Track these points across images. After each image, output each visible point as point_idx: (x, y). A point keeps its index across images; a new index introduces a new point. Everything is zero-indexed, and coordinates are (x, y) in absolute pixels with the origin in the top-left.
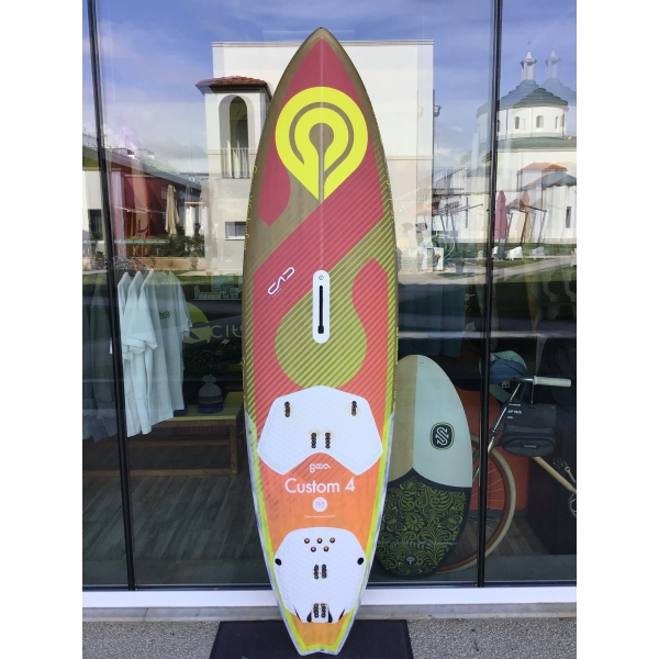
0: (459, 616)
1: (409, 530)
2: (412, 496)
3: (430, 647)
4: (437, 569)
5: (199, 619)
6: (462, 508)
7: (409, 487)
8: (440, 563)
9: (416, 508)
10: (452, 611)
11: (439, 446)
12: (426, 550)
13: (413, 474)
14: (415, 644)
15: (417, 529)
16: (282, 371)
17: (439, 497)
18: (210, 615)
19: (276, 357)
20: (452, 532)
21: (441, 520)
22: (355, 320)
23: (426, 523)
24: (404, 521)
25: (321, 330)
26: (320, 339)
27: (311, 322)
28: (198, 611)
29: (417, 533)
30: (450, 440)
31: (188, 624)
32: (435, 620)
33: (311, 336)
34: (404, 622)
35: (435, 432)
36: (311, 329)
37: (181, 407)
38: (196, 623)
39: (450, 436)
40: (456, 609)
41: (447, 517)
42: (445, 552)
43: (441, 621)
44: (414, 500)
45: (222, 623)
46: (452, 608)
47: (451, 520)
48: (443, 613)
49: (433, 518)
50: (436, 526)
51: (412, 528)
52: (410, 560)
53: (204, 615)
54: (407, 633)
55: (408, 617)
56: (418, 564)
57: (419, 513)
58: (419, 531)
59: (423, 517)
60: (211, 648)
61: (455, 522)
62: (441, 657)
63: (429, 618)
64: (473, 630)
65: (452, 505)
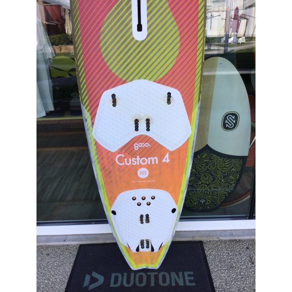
0: (237, 238)
1: (202, 183)
2: (205, 162)
3: (220, 261)
4: (220, 206)
5: (66, 243)
6: (239, 170)
7: (204, 157)
8: (222, 203)
9: (208, 170)
10: (232, 235)
11: (227, 129)
12: (213, 195)
13: (207, 148)
14: (210, 259)
15: (208, 183)
16: (108, 68)
17: (224, 162)
18: (73, 241)
19: (101, 55)
20: (231, 184)
21: (224, 177)
22: (170, 18)
23: (214, 179)
24: (199, 178)
25: (140, 28)
26: (140, 36)
27: (131, 20)
28: (65, 238)
29: (208, 185)
30: (235, 124)
31: (59, 247)
32: (222, 241)
33: (131, 34)
34: (201, 243)
35: (225, 119)
36: (131, 27)
37: (52, 109)
38: (64, 246)
39: (236, 121)
40: (234, 233)
41: (229, 175)
42: (225, 196)
43: (225, 242)
44: (207, 165)
45: (81, 246)
46: (231, 232)
47: (231, 177)
48: (226, 236)
49: (218, 176)
50: (221, 180)
51: (205, 182)
52: (202, 201)
53: (69, 241)
54: (203, 251)
55: (203, 239)
56: (207, 203)
57: (210, 173)
59: (212, 175)
60: (72, 264)
61: (233, 178)
62: (228, 269)
63: (217, 240)
64: (247, 248)
65: (233, 168)
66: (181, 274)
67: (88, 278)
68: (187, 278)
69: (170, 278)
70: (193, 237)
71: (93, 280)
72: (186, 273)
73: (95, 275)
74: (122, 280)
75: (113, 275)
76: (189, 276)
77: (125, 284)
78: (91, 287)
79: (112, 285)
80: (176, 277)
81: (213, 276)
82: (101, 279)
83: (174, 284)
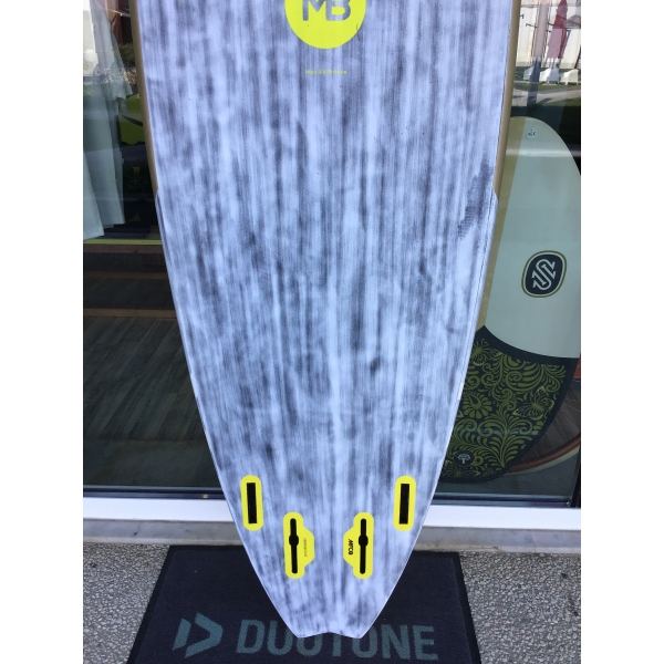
0: (541, 550)
1: (466, 417)
3: (499, 605)
5: (138, 540)
6: (555, 389)
8: (510, 465)
9: (482, 386)
10: (529, 542)
11: (536, 291)
12: (490, 446)
14: (474, 596)
15: (479, 416)
17: (522, 371)
18: (156, 535)
20: (534, 423)
21: (520, 405)
23: (495, 408)
28: (136, 527)
29: (479, 421)
30: (555, 282)
31: (120, 549)
32: (504, 555)
34: (455, 556)
35: (532, 267)
37: (119, 219)
38: (132, 546)
40: (535, 539)
41: (529, 401)
42: (519, 449)
43: (513, 557)
44: (479, 375)
45: (173, 548)
46: (529, 535)
47: (535, 405)
48: (515, 544)
49: (506, 403)
50: (510, 413)
51: (472, 415)
52: (464, 458)
53: (147, 535)
54: (460, 576)
55: (462, 548)
56: (474, 463)
57: (486, 394)
58: (483, 419)
59: (491, 399)
60: (149, 593)
61: (541, 409)
62: (517, 625)
63: (494, 551)
64: (564, 576)
65: (541, 384)
66: (404, 630)
67: (184, 628)
68: (419, 642)
69: (380, 639)
70: (437, 543)
71: (198, 634)
72: (417, 630)
73: (202, 621)
74: (265, 639)
75: (245, 624)
76: (425, 635)
77: (272, 649)
78: (192, 651)
79: (241, 649)
80: (394, 637)
81: (481, 638)
82: (216, 632)
83: (386, 655)
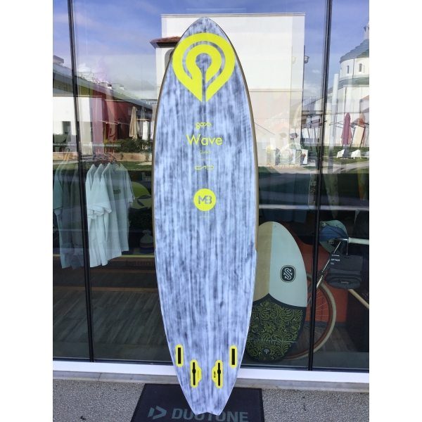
0: (295, 388)
1: (266, 332)
2: (268, 311)
3: (275, 407)
4: (283, 358)
5: (132, 381)
6: (300, 320)
7: (266, 305)
8: (286, 354)
9: (270, 318)
10: (291, 385)
11: (286, 280)
12: (277, 345)
13: (269, 297)
14: (265, 404)
15: (271, 332)
17: (286, 312)
18: (140, 379)
20: (294, 335)
21: (287, 327)
23: (277, 328)
24: (263, 327)
28: (132, 376)
29: (271, 334)
30: (293, 277)
31: (125, 384)
32: (281, 390)
34: (260, 390)
35: (283, 271)
37: (127, 249)
38: (130, 384)
39: (293, 274)
40: (294, 383)
41: (290, 325)
42: (289, 347)
43: (284, 391)
44: (269, 314)
45: (146, 385)
46: (291, 383)
47: (293, 327)
48: (285, 385)
49: (281, 326)
50: (283, 330)
51: (268, 331)
52: (267, 351)
53: (135, 379)
54: (261, 397)
55: (263, 387)
56: (271, 354)
57: (273, 322)
59: (275, 324)
60: (138, 399)
61: (296, 329)
62: (281, 413)
63: (276, 388)
64: (304, 398)
65: (294, 318)
66: (236, 413)
67: (152, 411)
68: (241, 417)
69: (227, 416)
70: (253, 384)
71: (157, 412)
72: (241, 413)
73: (158, 408)
74: (183, 414)
75: (175, 410)
76: (244, 415)
77: (185, 418)
78: (154, 418)
79: (173, 417)
80: (232, 415)
81: (266, 417)
82: (164, 412)
83: (229, 420)
